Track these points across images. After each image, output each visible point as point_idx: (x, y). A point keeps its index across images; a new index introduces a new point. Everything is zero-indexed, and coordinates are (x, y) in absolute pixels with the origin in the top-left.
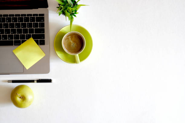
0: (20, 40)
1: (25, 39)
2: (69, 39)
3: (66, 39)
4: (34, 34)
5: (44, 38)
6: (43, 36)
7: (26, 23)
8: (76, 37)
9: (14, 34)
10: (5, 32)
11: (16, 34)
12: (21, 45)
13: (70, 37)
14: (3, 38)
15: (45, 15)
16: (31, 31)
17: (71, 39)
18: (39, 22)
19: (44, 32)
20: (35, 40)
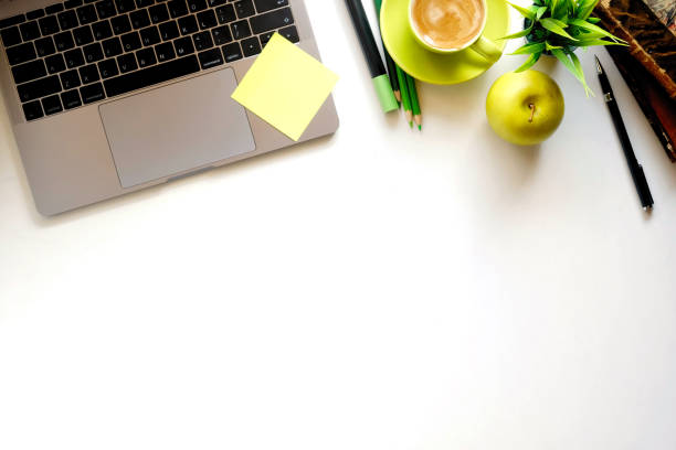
0: (215, 47)
4: (256, 14)
5: (291, 20)
6: (287, 15)
9: (191, 35)
10: (163, 36)
11: (200, 31)
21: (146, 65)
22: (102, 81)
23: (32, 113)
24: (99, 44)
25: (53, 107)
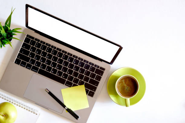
0: (72, 82)
1: (78, 84)
2: (123, 82)
3: (119, 83)
4: (88, 83)
5: (95, 91)
6: (95, 89)
7: (85, 70)
8: (130, 81)
9: (69, 75)
10: (62, 70)
11: (72, 76)
12: (72, 87)
13: (124, 80)
14: (58, 74)
15: (105, 70)
16: (87, 79)
17: (125, 83)
18: (97, 74)
19: (97, 86)
20: (86, 89)
21: (52, 73)
22: (40, 68)
23: (17, 62)
24: (46, 59)
25: (23, 64)
